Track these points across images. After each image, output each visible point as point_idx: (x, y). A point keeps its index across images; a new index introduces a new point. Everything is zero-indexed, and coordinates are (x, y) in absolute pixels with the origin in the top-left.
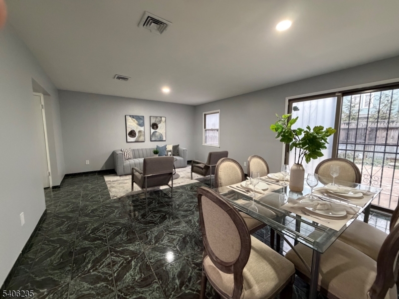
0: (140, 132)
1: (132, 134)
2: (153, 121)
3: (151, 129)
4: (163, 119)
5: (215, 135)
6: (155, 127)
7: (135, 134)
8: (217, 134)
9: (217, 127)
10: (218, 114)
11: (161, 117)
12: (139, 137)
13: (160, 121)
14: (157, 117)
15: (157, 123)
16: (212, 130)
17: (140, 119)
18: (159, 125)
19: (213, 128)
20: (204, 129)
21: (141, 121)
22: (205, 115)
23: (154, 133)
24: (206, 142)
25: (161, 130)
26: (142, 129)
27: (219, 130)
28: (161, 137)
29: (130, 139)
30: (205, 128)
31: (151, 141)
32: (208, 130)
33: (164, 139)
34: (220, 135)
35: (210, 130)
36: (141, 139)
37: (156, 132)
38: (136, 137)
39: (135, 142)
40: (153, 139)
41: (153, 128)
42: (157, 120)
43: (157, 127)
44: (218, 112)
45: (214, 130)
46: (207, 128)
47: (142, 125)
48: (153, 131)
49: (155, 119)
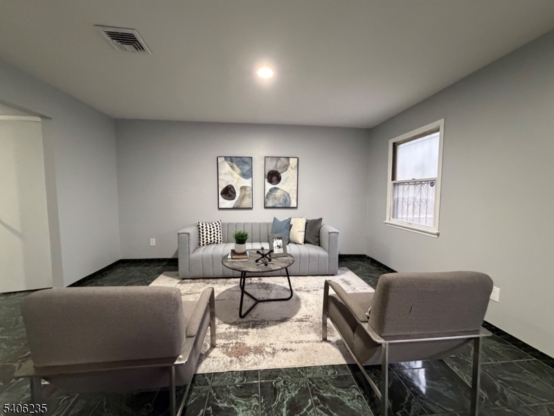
0: (243, 188)
1: (228, 192)
2: (271, 167)
3: (267, 183)
4: (293, 162)
5: (424, 197)
6: (274, 178)
7: (235, 193)
8: (431, 194)
9: (433, 173)
10: (438, 134)
11: (288, 158)
12: (242, 198)
13: (286, 167)
14: (279, 158)
15: (279, 171)
16: (415, 182)
17: (244, 165)
18: (283, 176)
19: (418, 177)
20: (390, 183)
21: (247, 168)
22: (395, 146)
23: (271, 190)
24: (394, 215)
25: (287, 184)
26: (247, 183)
27: (438, 183)
28: (286, 201)
29: (226, 203)
30: (394, 178)
31: (266, 208)
32: (403, 183)
33: (294, 204)
34: (442, 197)
35: (408, 183)
36: (246, 203)
37: (276, 189)
38: (236, 199)
39: (234, 208)
40: (270, 204)
41: (270, 181)
42: (279, 163)
43: (279, 180)
44: (437, 130)
45: (421, 182)
46: (399, 178)
47: (247, 175)
48: (269, 186)
49: (274, 163)
